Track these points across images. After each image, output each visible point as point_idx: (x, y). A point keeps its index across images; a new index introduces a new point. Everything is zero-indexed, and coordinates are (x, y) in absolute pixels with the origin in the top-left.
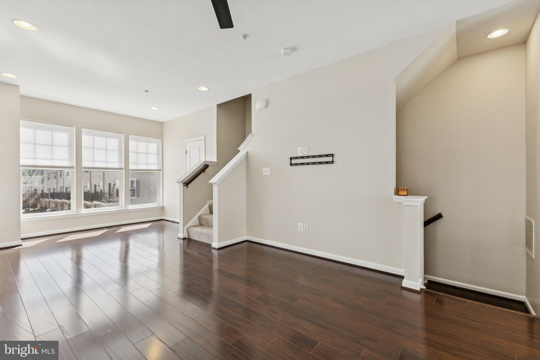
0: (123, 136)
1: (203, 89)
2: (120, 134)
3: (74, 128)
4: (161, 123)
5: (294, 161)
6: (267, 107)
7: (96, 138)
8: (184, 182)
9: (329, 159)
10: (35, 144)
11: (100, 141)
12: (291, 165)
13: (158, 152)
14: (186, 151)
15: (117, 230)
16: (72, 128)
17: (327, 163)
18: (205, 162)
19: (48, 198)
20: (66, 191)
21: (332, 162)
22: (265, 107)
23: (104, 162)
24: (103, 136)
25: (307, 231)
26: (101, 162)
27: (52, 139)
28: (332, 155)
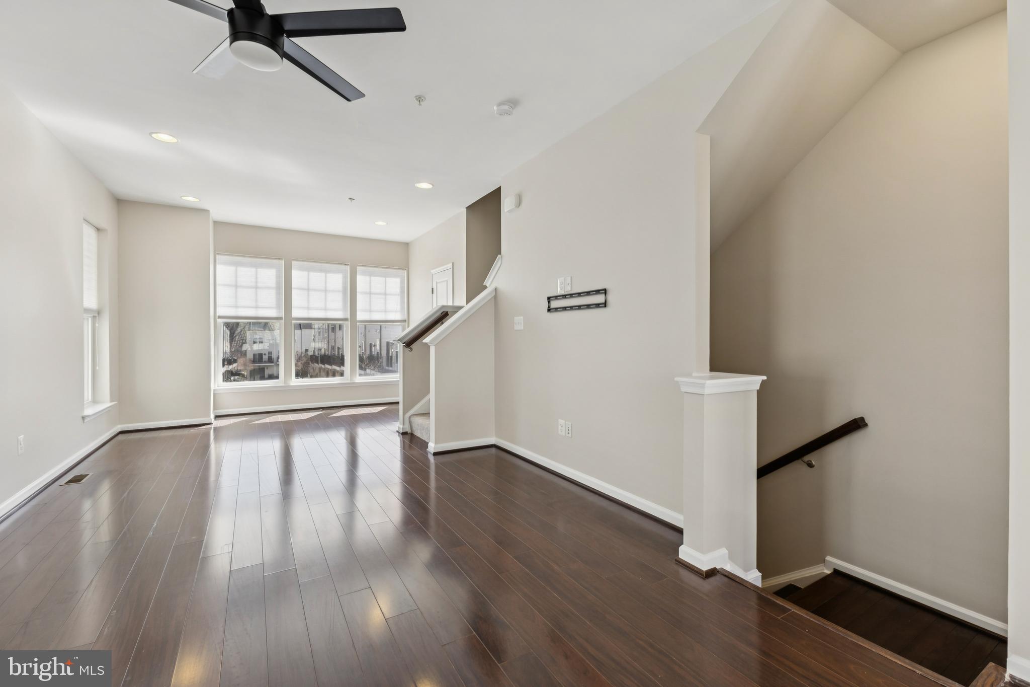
0: (348, 268)
1: (425, 186)
2: (343, 266)
3: (283, 261)
4: (406, 245)
5: (554, 304)
6: (520, 207)
7: (312, 274)
8: (405, 340)
9: (600, 299)
10: (236, 286)
11: (317, 278)
12: (549, 310)
13: (402, 292)
14: (431, 289)
15: (332, 414)
16: (280, 261)
17: (598, 306)
18: (443, 307)
19: (318, 363)
20: (338, 355)
21: (605, 305)
22: (516, 207)
23: (321, 309)
24: (321, 271)
25: (570, 435)
26: (317, 309)
27: (256, 278)
28: (605, 291)
